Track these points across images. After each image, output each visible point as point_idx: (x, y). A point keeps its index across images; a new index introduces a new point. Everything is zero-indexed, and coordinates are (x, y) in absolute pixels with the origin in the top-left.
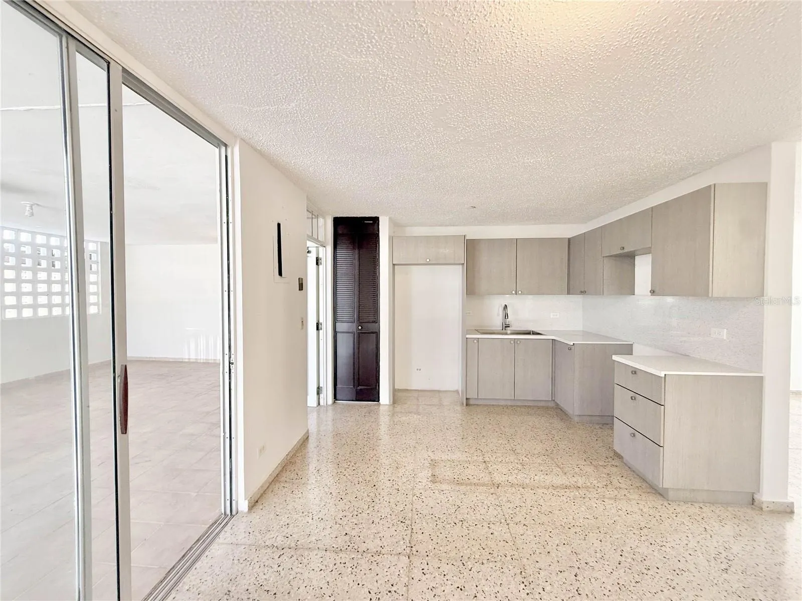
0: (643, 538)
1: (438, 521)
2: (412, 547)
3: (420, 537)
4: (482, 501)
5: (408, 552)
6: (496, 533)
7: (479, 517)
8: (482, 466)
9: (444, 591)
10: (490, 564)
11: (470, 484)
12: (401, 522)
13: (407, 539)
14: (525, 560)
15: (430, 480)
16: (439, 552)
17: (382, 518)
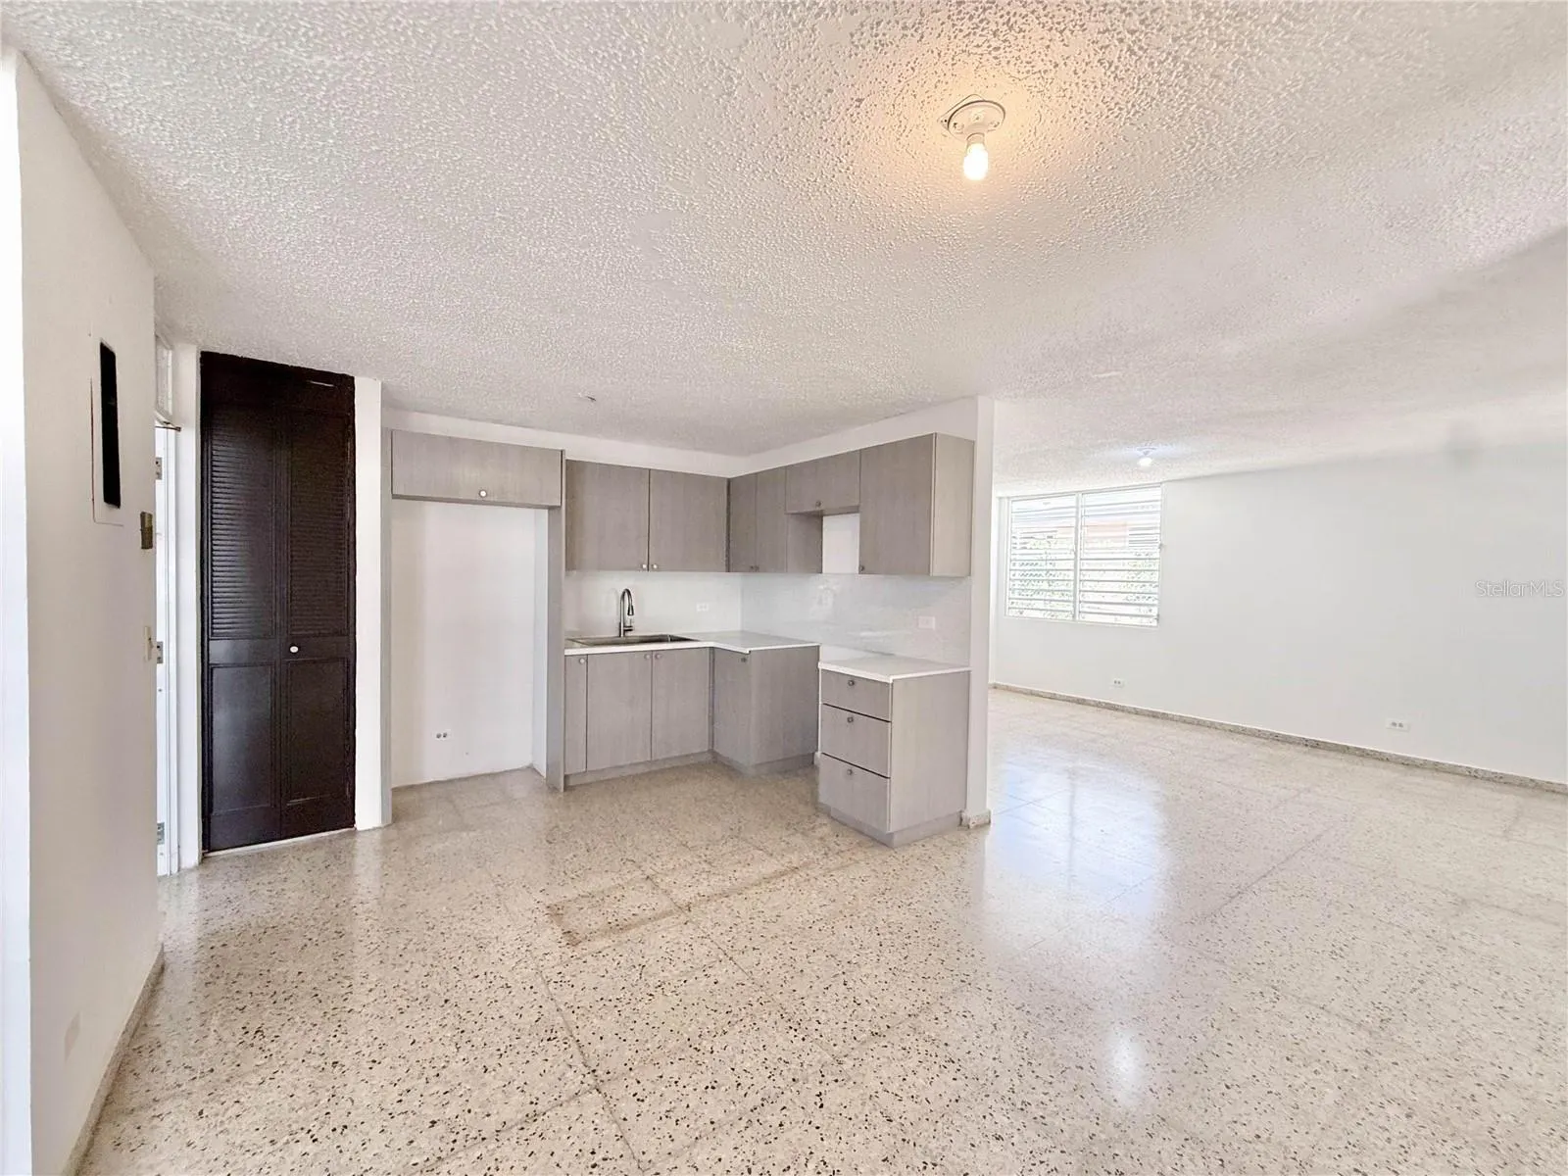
0: (890, 904)
1: (619, 1005)
2: (594, 1071)
3: (600, 1047)
4: (676, 941)
5: (591, 1082)
6: (721, 980)
7: (682, 967)
8: (647, 886)
9: (688, 1106)
10: (736, 1027)
11: (642, 922)
12: (549, 1040)
13: (577, 1061)
14: (778, 996)
15: (564, 943)
16: (649, 1052)
17: (502, 1052)
